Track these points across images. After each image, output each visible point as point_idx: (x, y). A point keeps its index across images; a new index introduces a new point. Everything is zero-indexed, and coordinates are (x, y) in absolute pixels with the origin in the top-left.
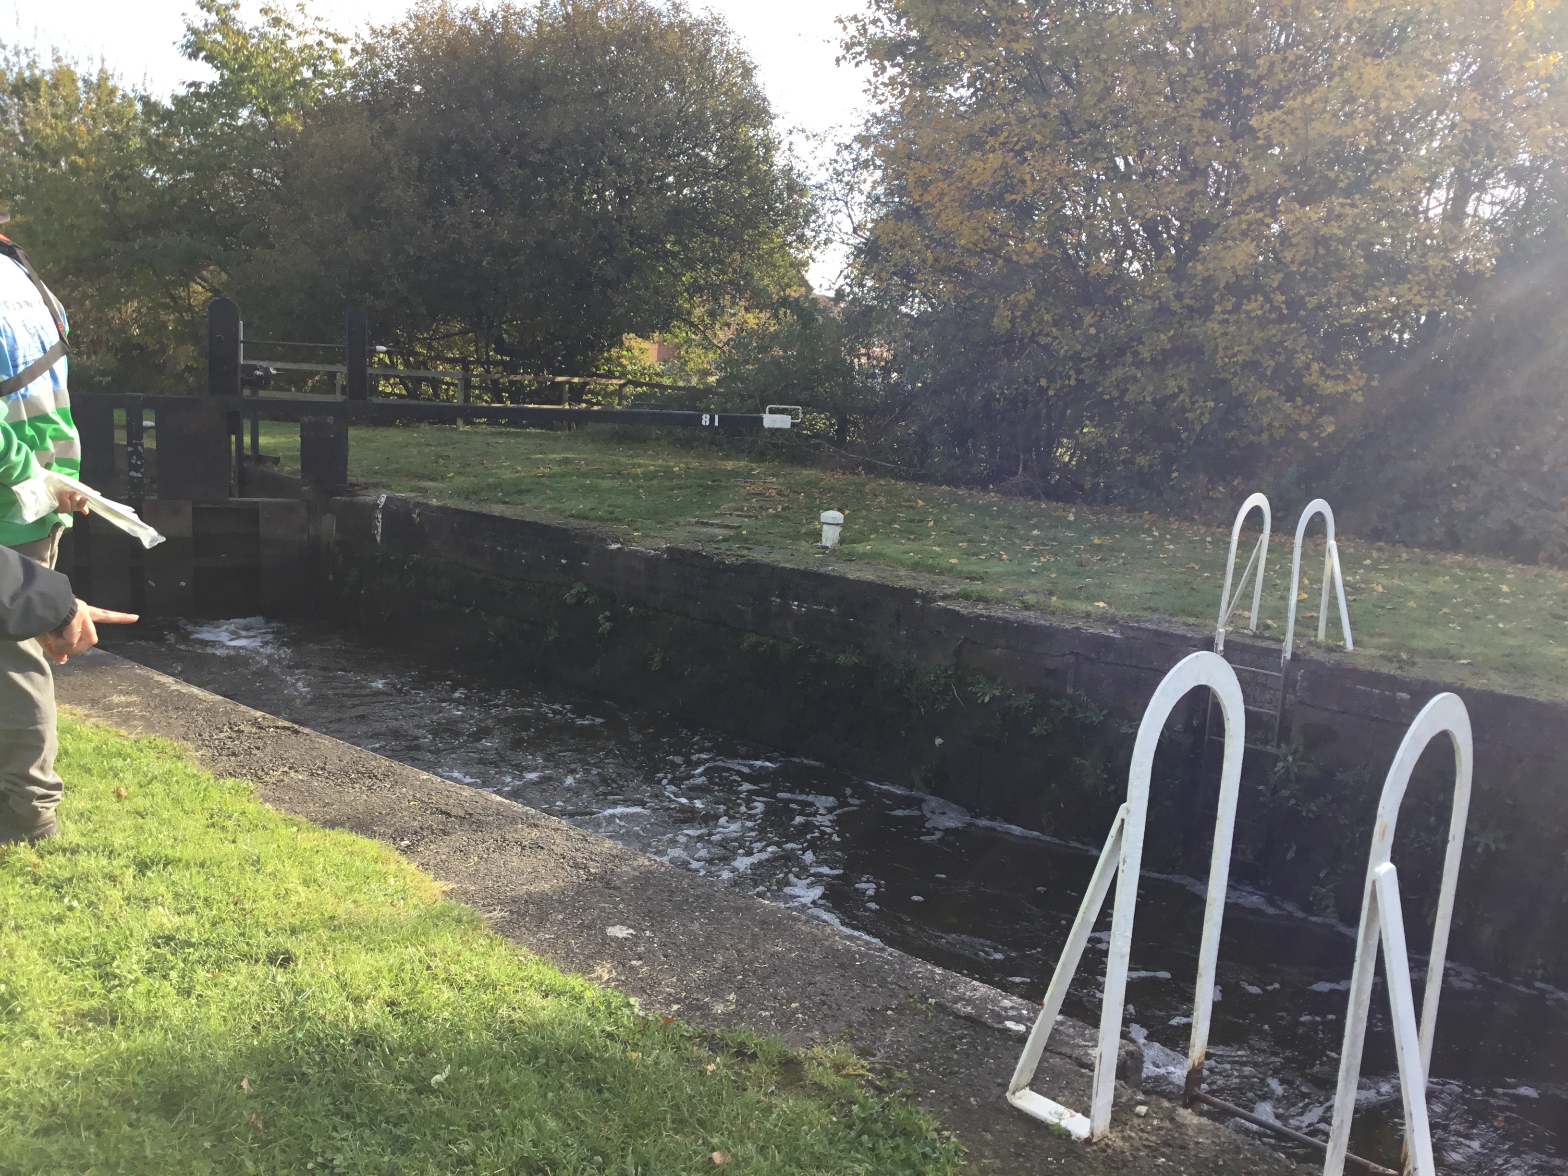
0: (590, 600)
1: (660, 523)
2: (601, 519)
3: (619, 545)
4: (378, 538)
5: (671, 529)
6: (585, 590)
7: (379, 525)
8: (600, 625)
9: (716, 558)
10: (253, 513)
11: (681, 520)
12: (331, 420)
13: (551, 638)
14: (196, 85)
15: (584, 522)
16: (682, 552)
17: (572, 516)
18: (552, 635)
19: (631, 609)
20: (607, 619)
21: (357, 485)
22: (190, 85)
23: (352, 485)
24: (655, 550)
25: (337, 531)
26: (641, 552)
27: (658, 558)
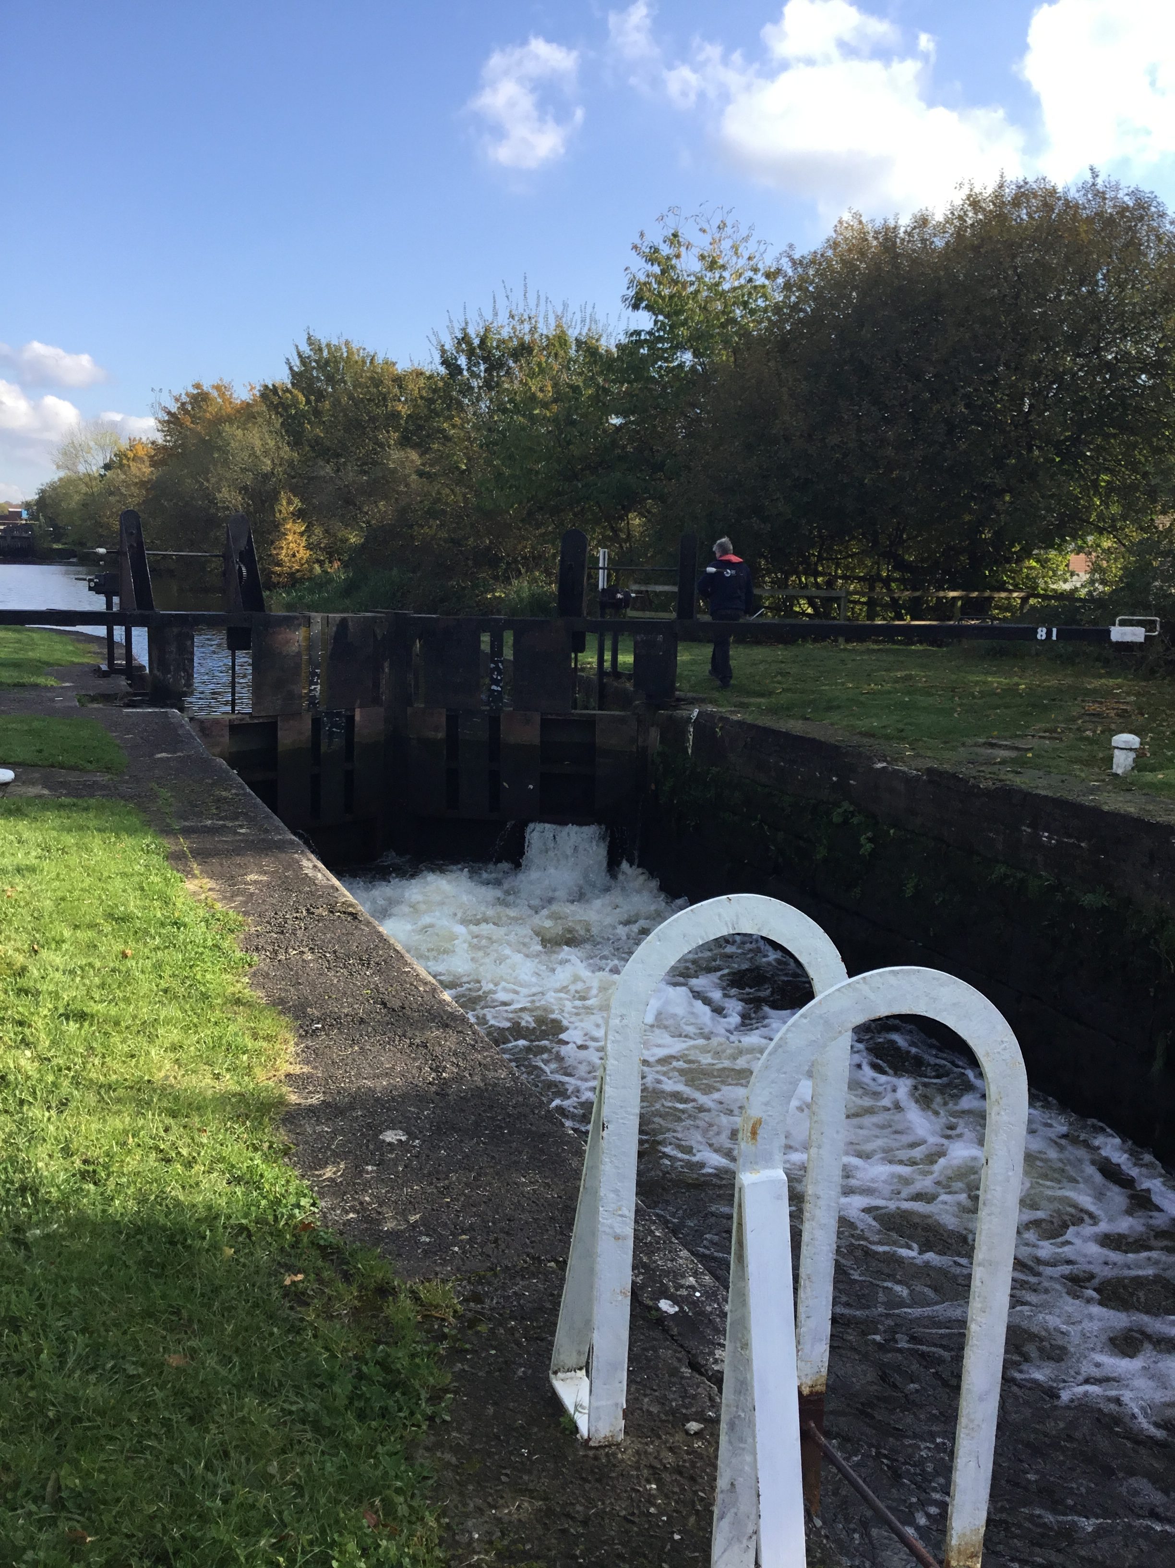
0: (855, 821)
1: (945, 743)
2: (888, 738)
3: (884, 764)
4: (690, 751)
5: (954, 749)
6: (851, 809)
7: (691, 737)
8: (862, 846)
9: (972, 781)
10: (590, 723)
11: (969, 741)
12: (660, 638)
13: (818, 857)
14: (638, 333)
15: (865, 740)
16: (941, 774)
17: (860, 733)
18: (821, 853)
19: (892, 831)
20: (870, 840)
21: (683, 700)
22: (632, 335)
23: (679, 700)
24: (918, 770)
25: (661, 743)
26: (904, 772)
27: (917, 778)
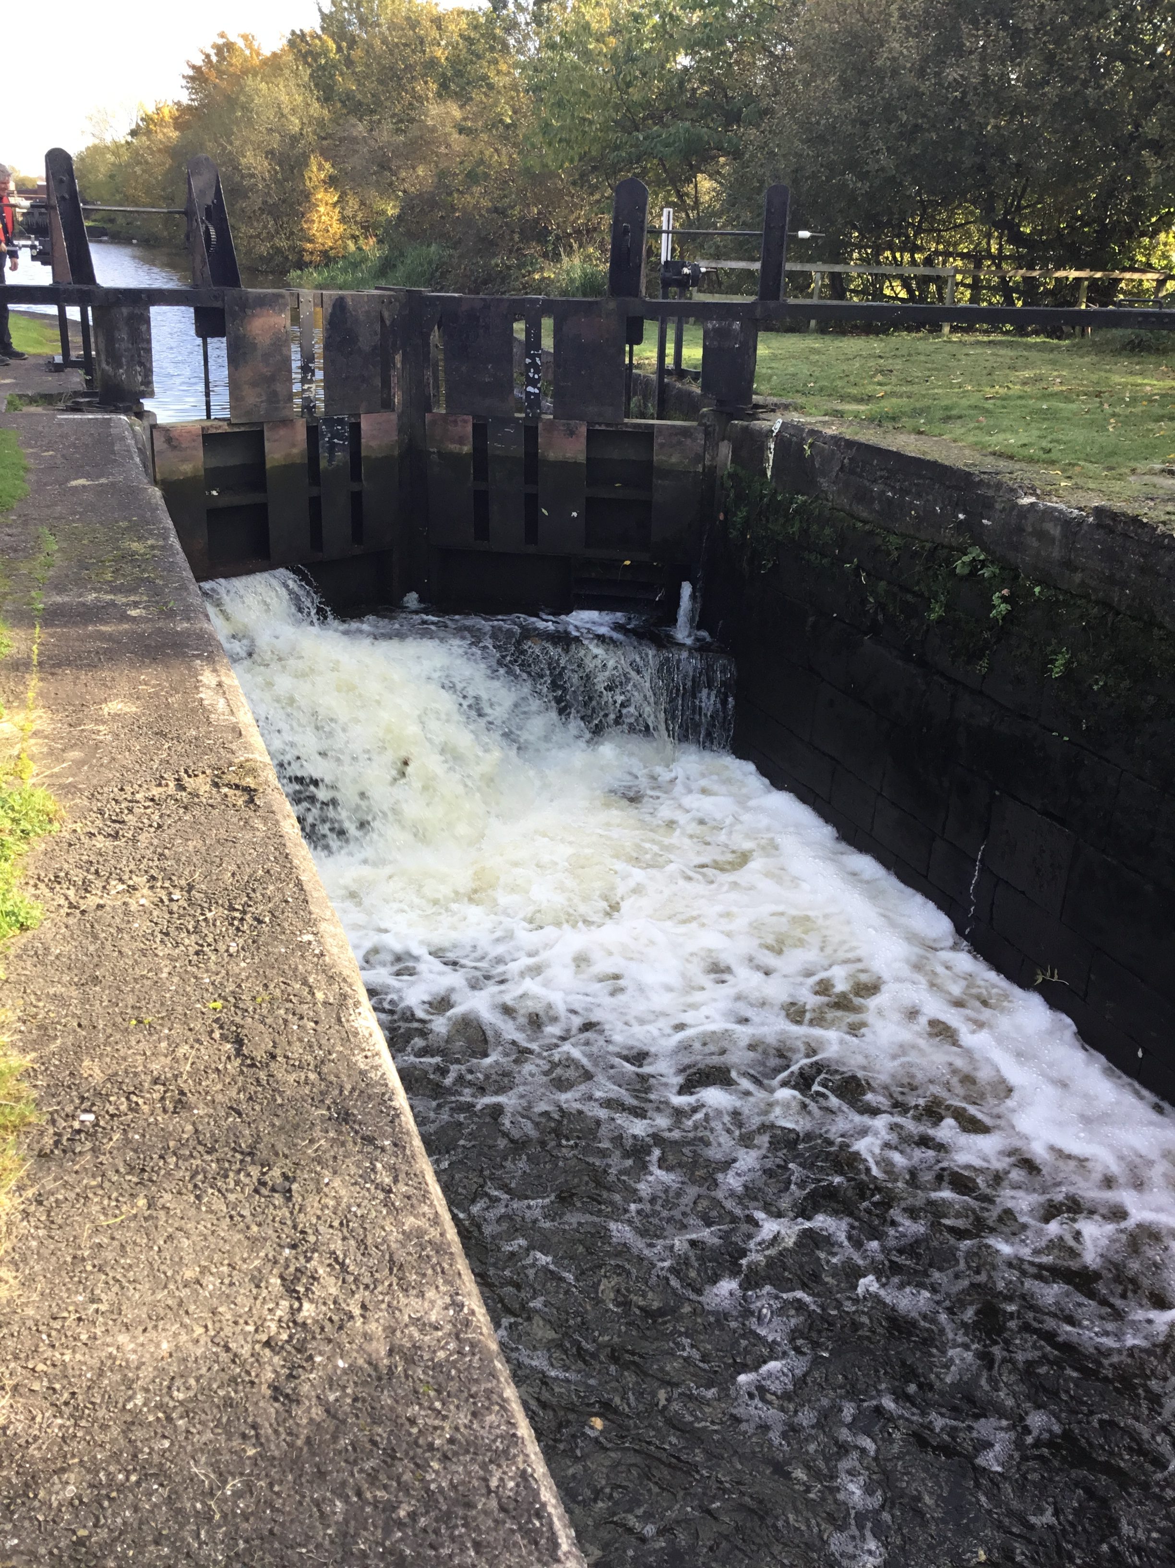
0: (986, 573)
1: (1110, 468)
2: (1031, 460)
3: (1033, 499)
4: (769, 473)
5: (1120, 477)
6: (982, 557)
7: (771, 456)
8: (994, 607)
9: (1161, 528)
10: (647, 435)
11: (1141, 466)
12: (737, 325)
13: (933, 616)
15: (1002, 464)
16: (1114, 516)
17: (994, 454)
18: (936, 612)
19: (1037, 590)
20: (1004, 599)
21: (762, 407)
23: (757, 406)
24: (1080, 509)
25: (732, 461)
26: (1061, 512)
27: (1081, 522)
